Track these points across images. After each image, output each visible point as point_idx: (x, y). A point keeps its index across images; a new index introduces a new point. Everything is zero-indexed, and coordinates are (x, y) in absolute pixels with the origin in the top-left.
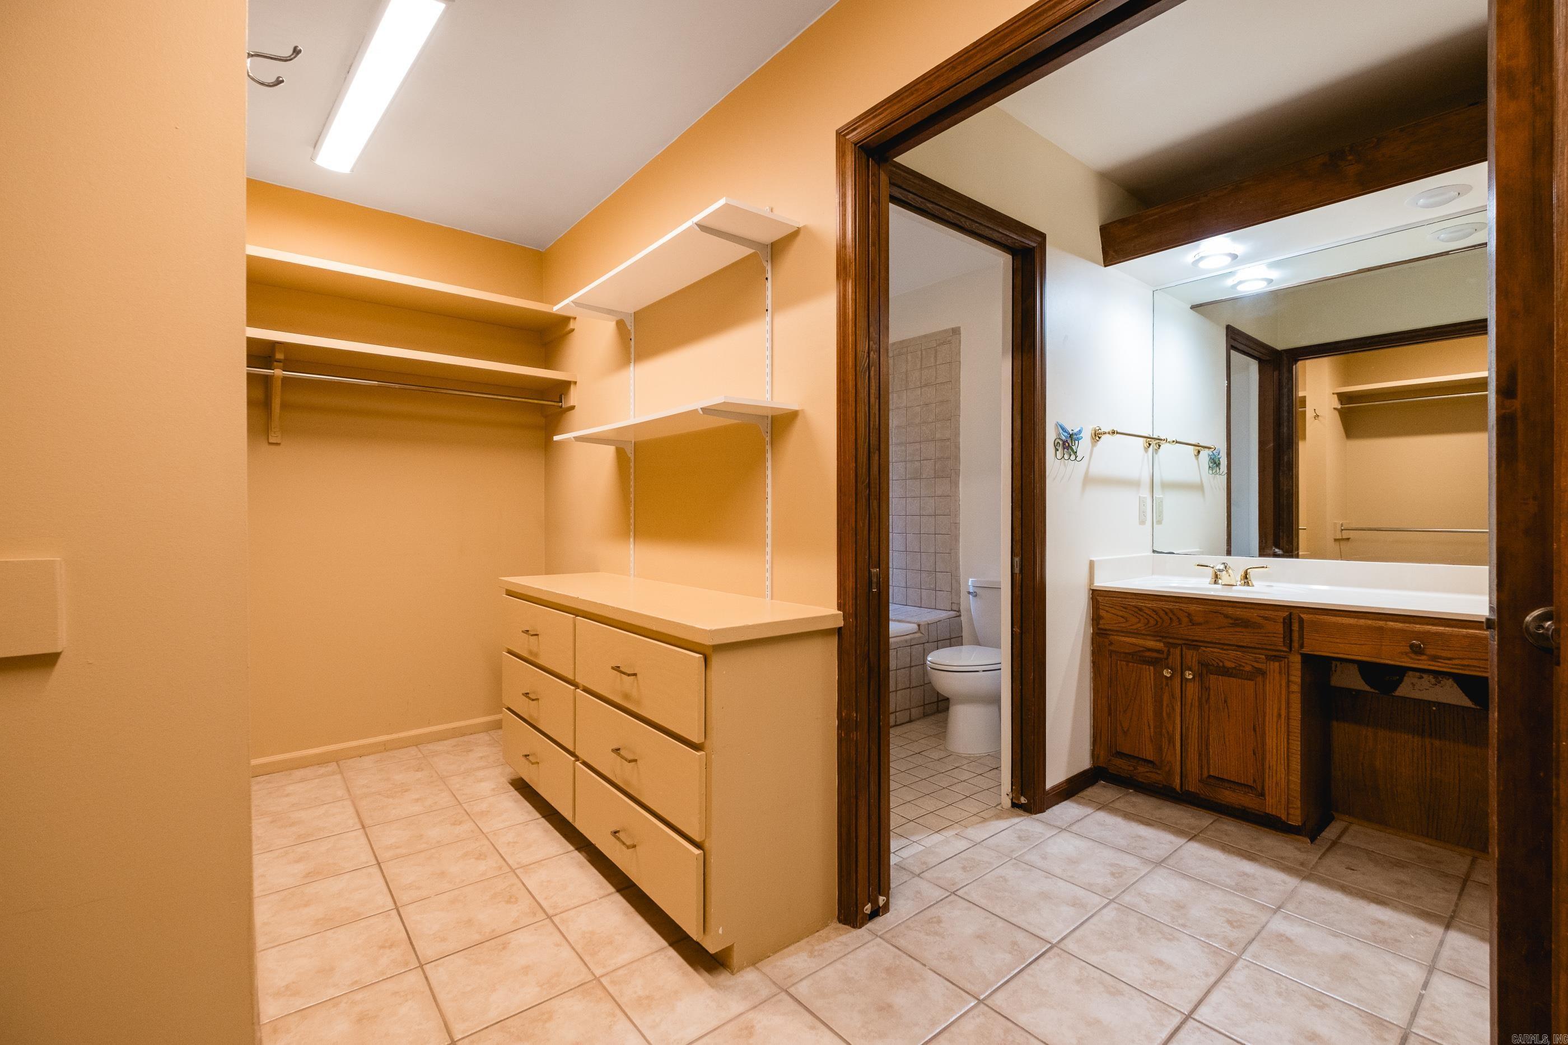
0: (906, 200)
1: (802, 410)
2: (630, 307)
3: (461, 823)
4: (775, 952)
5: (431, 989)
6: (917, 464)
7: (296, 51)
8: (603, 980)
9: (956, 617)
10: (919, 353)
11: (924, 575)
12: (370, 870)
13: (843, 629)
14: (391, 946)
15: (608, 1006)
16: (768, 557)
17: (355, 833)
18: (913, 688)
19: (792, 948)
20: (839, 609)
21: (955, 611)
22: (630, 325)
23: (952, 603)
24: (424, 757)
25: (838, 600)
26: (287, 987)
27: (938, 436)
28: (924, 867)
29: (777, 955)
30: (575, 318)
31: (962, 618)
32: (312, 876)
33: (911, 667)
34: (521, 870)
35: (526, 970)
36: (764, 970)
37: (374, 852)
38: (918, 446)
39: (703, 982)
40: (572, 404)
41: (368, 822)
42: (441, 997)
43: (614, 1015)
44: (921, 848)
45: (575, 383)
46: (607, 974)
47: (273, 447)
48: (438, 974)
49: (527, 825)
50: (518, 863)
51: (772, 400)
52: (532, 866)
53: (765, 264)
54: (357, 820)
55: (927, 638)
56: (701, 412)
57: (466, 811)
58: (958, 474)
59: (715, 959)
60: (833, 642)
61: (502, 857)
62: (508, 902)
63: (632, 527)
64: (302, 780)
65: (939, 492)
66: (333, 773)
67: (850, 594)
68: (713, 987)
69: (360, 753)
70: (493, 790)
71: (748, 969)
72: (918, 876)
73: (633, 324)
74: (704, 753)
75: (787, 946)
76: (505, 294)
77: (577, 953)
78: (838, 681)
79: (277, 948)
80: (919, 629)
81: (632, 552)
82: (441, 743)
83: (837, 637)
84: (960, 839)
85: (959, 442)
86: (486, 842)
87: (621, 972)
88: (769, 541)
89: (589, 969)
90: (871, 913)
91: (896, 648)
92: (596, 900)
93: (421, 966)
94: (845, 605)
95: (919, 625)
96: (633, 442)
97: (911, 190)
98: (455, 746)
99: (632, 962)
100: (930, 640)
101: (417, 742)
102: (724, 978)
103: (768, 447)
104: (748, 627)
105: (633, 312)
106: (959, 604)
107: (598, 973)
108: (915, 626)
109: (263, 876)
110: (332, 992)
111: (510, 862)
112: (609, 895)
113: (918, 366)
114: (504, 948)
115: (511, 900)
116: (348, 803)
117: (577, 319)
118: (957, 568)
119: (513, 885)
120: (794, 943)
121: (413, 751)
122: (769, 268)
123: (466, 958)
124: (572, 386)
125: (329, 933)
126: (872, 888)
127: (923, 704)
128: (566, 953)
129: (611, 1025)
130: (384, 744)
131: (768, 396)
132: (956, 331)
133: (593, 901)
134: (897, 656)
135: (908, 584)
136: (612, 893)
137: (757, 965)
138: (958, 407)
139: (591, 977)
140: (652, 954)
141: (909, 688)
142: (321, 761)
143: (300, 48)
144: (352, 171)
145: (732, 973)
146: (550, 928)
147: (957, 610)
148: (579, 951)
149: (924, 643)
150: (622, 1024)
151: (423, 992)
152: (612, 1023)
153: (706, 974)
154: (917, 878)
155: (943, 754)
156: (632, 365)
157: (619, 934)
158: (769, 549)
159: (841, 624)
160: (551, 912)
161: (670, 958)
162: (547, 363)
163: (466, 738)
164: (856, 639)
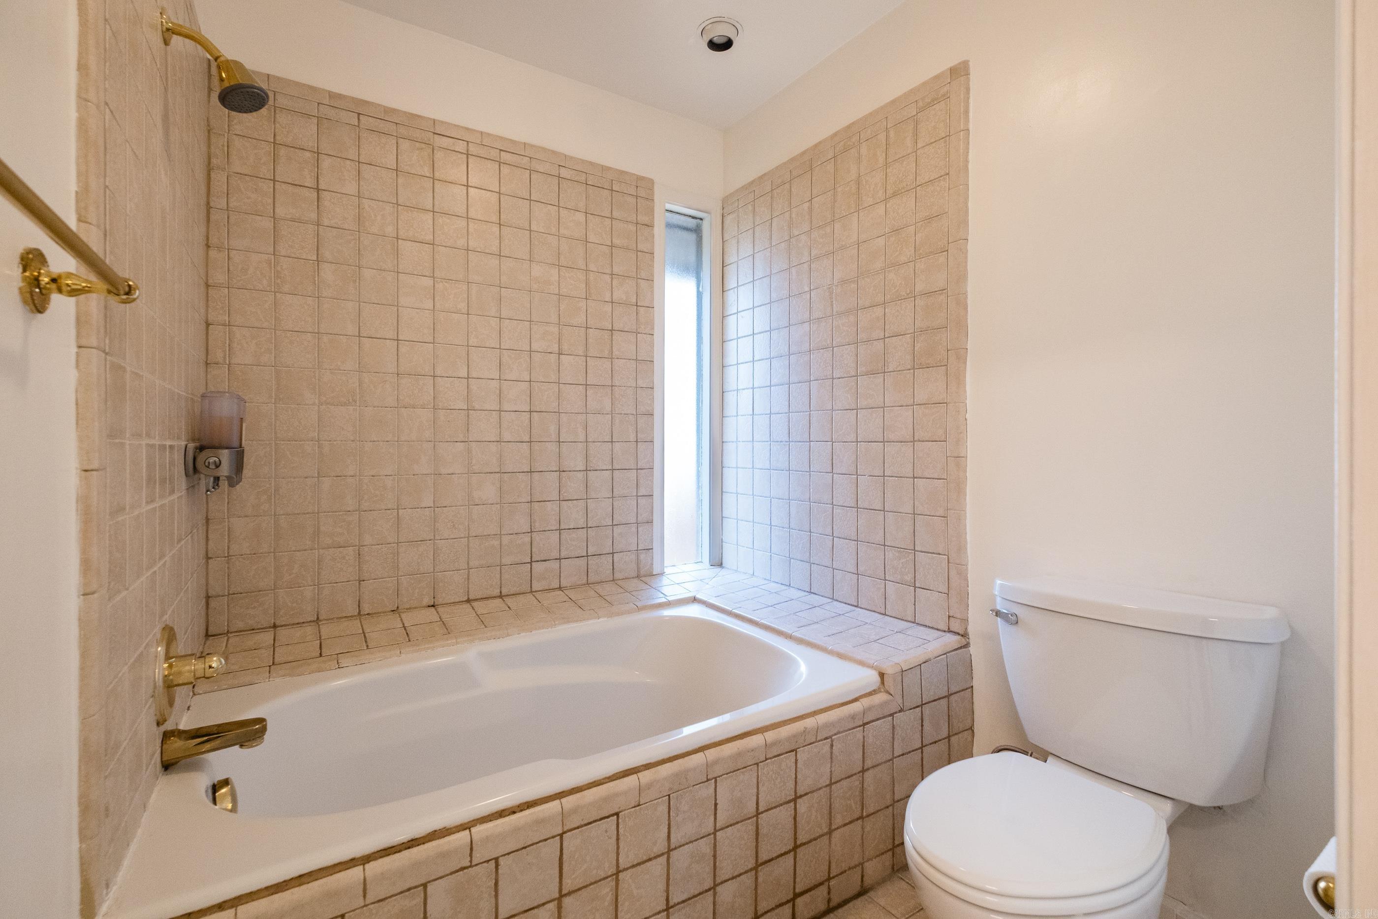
6: (879, 346)
9: (961, 648)
10: (882, 137)
11: (890, 554)
18: (868, 816)
21: (956, 634)
23: (949, 616)
27: (919, 287)
31: (972, 649)
33: (863, 771)
38: (879, 311)
55: (900, 701)
58: (961, 355)
65: (921, 397)
80: (883, 682)
85: (965, 294)
91: (830, 737)
95: (882, 675)
100: (908, 705)
106: (965, 621)
108: (876, 678)
113: (881, 160)
118: (961, 548)
127: (890, 847)
132: (960, 72)
134: (832, 753)
135: (861, 569)
138: (963, 222)
141: (861, 818)
147: (961, 632)
149: (892, 715)
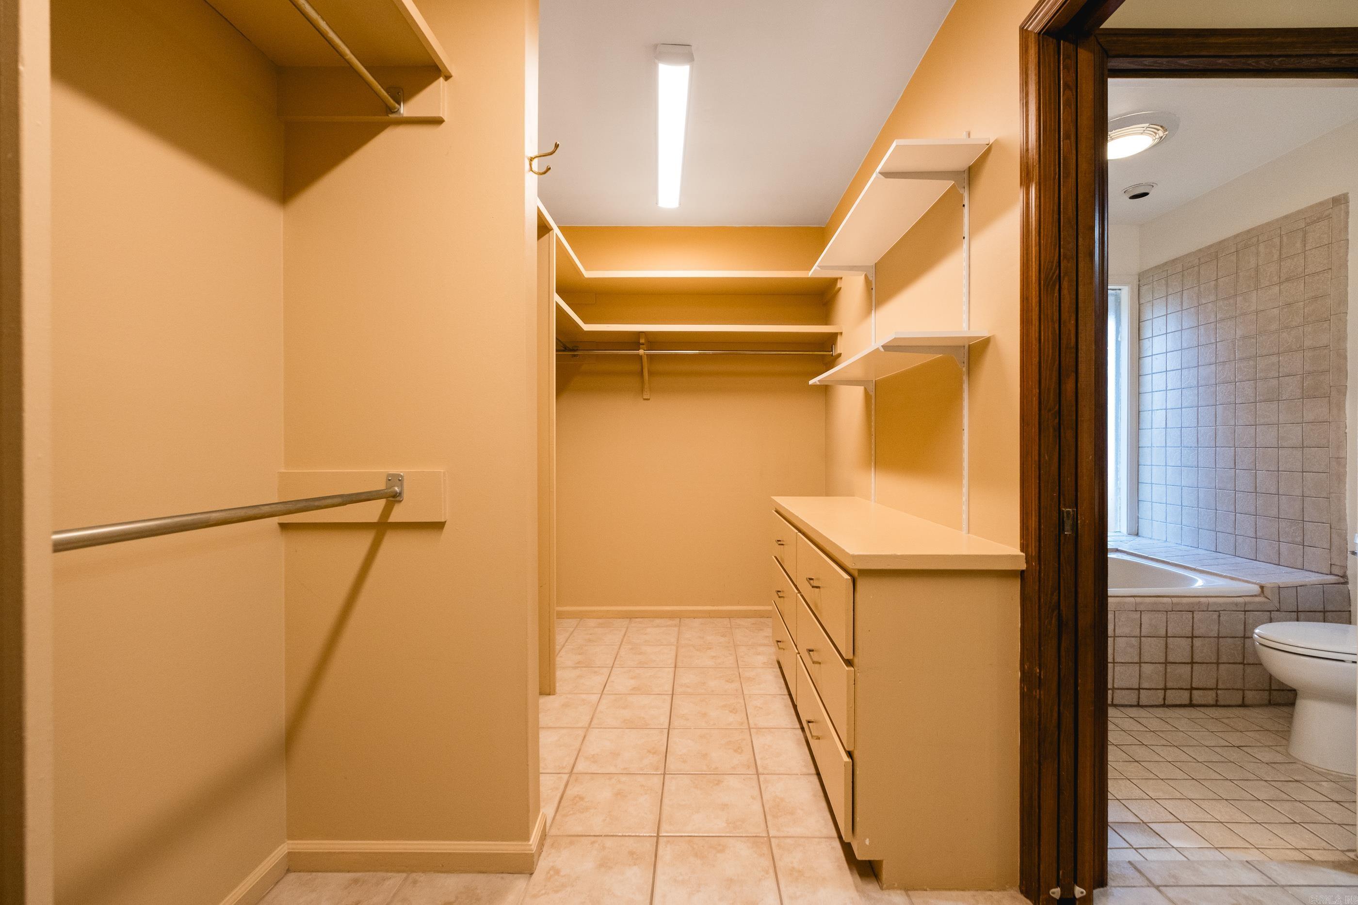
0: (1142, 67)
1: (993, 336)
2: (872, 260)
3: (732, 681)
4: (934, 888)
5: (662, 793)
6: (1275, 382)
7: (557, 146)
8: (773, 840)
9: (1340, 583)
10: (1277, 240)
12: (666, 697)
13: (1025, 573)
14: (654, 753)
15: (766, 863)
16: (965, 490)
17: (669, 669)
18: (1248, 664)
19: (954, 893)
20: (1022, 550)
21: (1336, 575)
22: (872, 278)
23: (1331, 565)
24: (730, 628)
25: (1021, 540)
26: (593, 755)
27: (1308, 343)
28: (1172, 881)
29: (936, 893)
30: (841, 278)
31: (1350, 585)
32: (636, 690)
33: (1244, 637)
34: (755, 730)
35: (724, 807)
36: (914, 900)
37: (673, 686)
38: (1274, 359)
39: (852, 883)
40: (839, 352)
41: (679, 664)
42: (666, 801)
43: (767, 873)
44: (1180, 858)
45: (841, 333)
46: (779, 837)
47: (646, 401)
48: (672, 784)
49: (775, 697)
50: (755, 725)
51: (969, 330)
52: (764, 730)
53: (961, 191)
54: (674, 661)
55: (1277, 604)
56: (883, 350)
57: (739, 674)
58: (1342, 391)
59: (872, 868)
60: (1014, 588)
61: (747, 715)
62: (735, 751)
63: (873, 458)
64: (658, 626)
65: (1309, 416)
66: (675, 626)
67: (1033, 533)
68: (858, 891)
69: (694, 615)
70: (764, 663)
71: (899, 892)
72: (1157, 887)
73: (874, 276)
74: (852, 669)
75: (950, 890)
76: (781, 270)
77: (764, 811)
78: (1021, 629)
79: (599, 730)
80: (1263, 593)
81: (873, 480)
82: (746, 620)
83: (1020, 581)
84: (1250, 869)
85: (1345, 349)
86: (742, 701)
87: (789, 841)
88: (965, 473)
89: (767, 827)
90: (1060, 898)
92: (798, 774)
93: (664, 774)
94: (1027, 546)
95: (1262, 587)
96: (874, 381)
97: (1146, 53)
98: (753, 624)
99: (802, 837)
101: (730, 615)
102: (872, 888)
103: (965, 378)
104: (895, 557)
105: (873, 264)
106: (1345, 567)
107: (772, 834)
108: (1256, 588)
109: (613, 682)
110: (612, 770)
111: (751, 722)
112: (808, 774)
113: (1276, 257)
114: (717, 784)
115: (738, 750)
116: (674, 648)
117: (843, 278)
119: (744, 739)
120: (958, 889)
121: (726, 621)
122: (966, 195)
123: (692, 781)
124: (839, 337)
125: (627, 730)
126: (1063, 872)
128: (757, 807)
129: (762, 879)
130: (709, 612)
131: (965, 325)
132: (1340, 201)
133: (795, 774)
134: (1219, 620)
135: (1260, 534)
136: (812, 774)
137: (910, 893)
138: (1344, 301)
139: (764, 834)
140: (820, 838)
141: (1243, 663)
142: (671, 615)
143: (558, 143)
144: (680, 204)
145: (882, 888)
146: (755, 783)
147: (1341, 574)
148: (767, 809)
149: (1270, 611)
150: (770, 883)
151: (657, 793)
152: (763, 878)
153: (857, 876)
154: (1153, 890)
155: (1279, 758)
156: (873, 312)
157: (802, 810)
158: (965, 481)
159: (1023, 567)
160: (760, 770)
161: (833, 848)
162: (826, 319)
163: (762, 620)
164: (1039, 587)
